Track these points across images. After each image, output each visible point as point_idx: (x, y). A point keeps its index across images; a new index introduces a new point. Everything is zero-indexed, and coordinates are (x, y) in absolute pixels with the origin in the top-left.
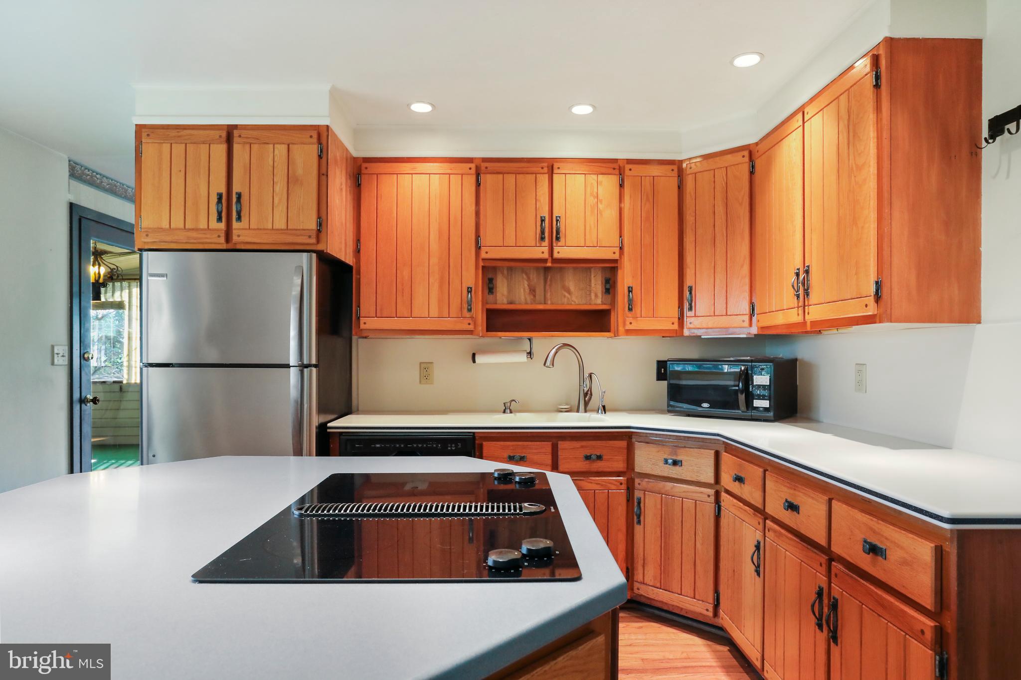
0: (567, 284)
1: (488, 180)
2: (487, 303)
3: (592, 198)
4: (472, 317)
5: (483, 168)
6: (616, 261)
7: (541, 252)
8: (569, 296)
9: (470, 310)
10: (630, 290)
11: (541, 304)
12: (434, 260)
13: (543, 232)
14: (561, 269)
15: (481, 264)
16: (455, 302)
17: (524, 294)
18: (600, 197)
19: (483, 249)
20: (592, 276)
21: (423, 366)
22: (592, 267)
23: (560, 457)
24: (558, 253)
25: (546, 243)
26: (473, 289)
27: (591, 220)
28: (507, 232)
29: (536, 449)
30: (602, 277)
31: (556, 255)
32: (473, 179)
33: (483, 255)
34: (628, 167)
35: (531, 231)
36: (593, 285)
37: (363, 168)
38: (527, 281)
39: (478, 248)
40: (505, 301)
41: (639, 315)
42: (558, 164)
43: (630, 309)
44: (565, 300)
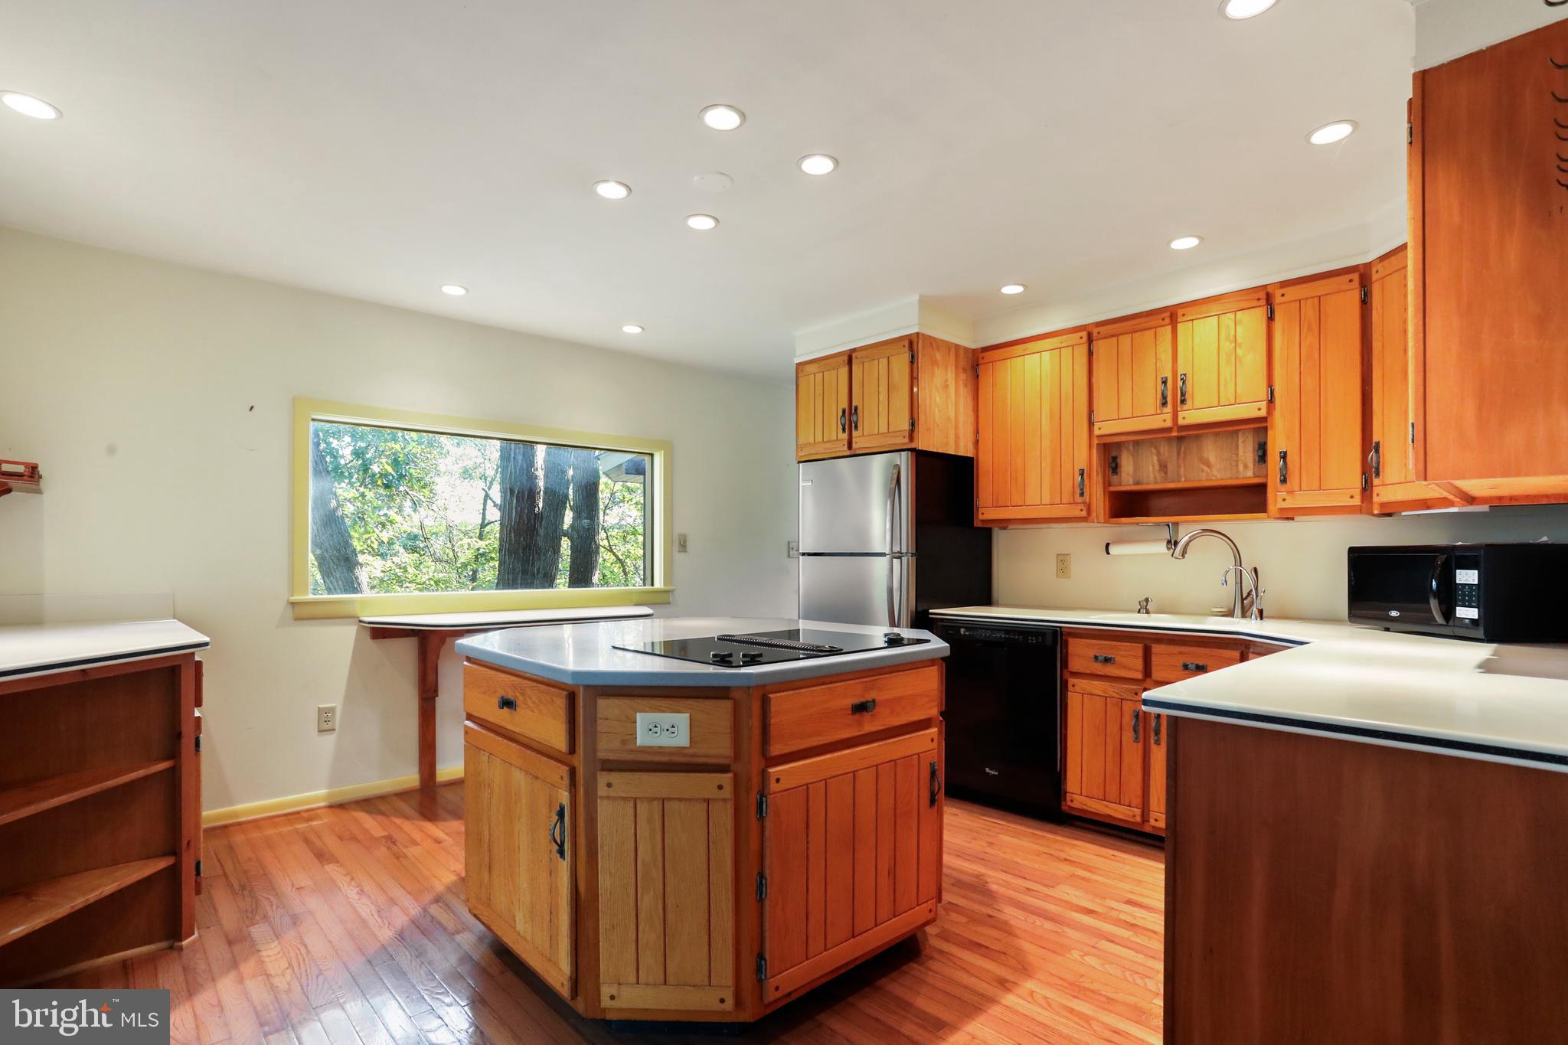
0: (1205, 455)
1: (1100, 347)
2: (1110, 485)
3: (1228, 343)
4: (1084, 503)
5: (1095, 334)
6: (1264, 419)
7: (1163, 420)
8: (1209, 471)
9: (1082, 494)
10: (1284, 456)
11: (1174, 482)
12: (1046, 443)
13: (1164, 397)
14: (1197, 437)
15: (1096, 442)
16: (1068, 486)
17: (1153, 471)
18: (1239, 340)
19: (1097, 425)
20: (1240, 441)
21: (1060, 558)
22: (1240, 430)
23: (1153, 663)
24: (1184, 418)
25: (1169, 408)
26: (1085, 471)
27: (1227, 372)
28: (1122, 402)
29: (1125, 651)
30: (1254, 442)
31: (1181, 422)
32: (1084, 349)
33: (1097, 432)
34: (1278, 292)
35: (1149, 397)
36: (1241, 452)
37: (980, 358)
38: (1157, 455)
39: (1091, 424)
40: (1131, 481)
41: (1296, 488)
42: (1181, 310)
43: (1284, 481)
44: (1203, 476)
